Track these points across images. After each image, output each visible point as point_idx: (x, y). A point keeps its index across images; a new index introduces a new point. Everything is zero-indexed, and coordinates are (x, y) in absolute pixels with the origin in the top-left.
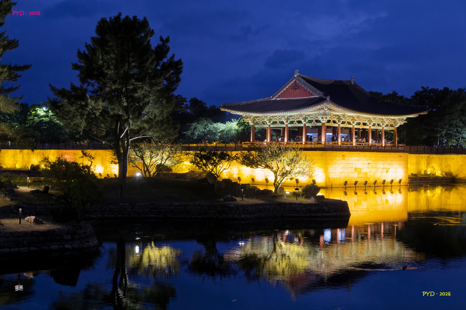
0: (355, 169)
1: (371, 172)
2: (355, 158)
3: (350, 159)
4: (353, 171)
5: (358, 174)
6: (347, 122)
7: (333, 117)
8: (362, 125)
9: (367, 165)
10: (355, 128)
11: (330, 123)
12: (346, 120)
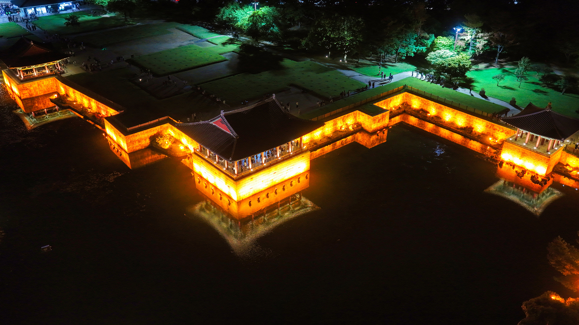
0: (263, 181)
1: (276, 177)
3: (258, 177)
5: (265, 183)
9: (273, 175)
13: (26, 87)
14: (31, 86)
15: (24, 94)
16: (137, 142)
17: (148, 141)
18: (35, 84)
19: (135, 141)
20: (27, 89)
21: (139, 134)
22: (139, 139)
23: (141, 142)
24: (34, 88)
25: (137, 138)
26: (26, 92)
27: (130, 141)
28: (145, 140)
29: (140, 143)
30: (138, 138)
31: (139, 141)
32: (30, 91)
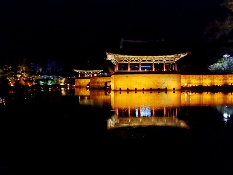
1: (148, 84)
2: (136, 77)
3: (132, 78)
4: (135, 83)
5: (139, 85)
7: (124, 58)
8: (147, 61)
9: (145, 81)
10: (141, 63)
11: (123, 62)
12: (134, 60)
13: (79, 81)
15: (77, 84)
17: (103, 84)
18: (83, 80)
19: (95, 82)
21: (98, 79)
27: (92, 81)
31: (98, 83)
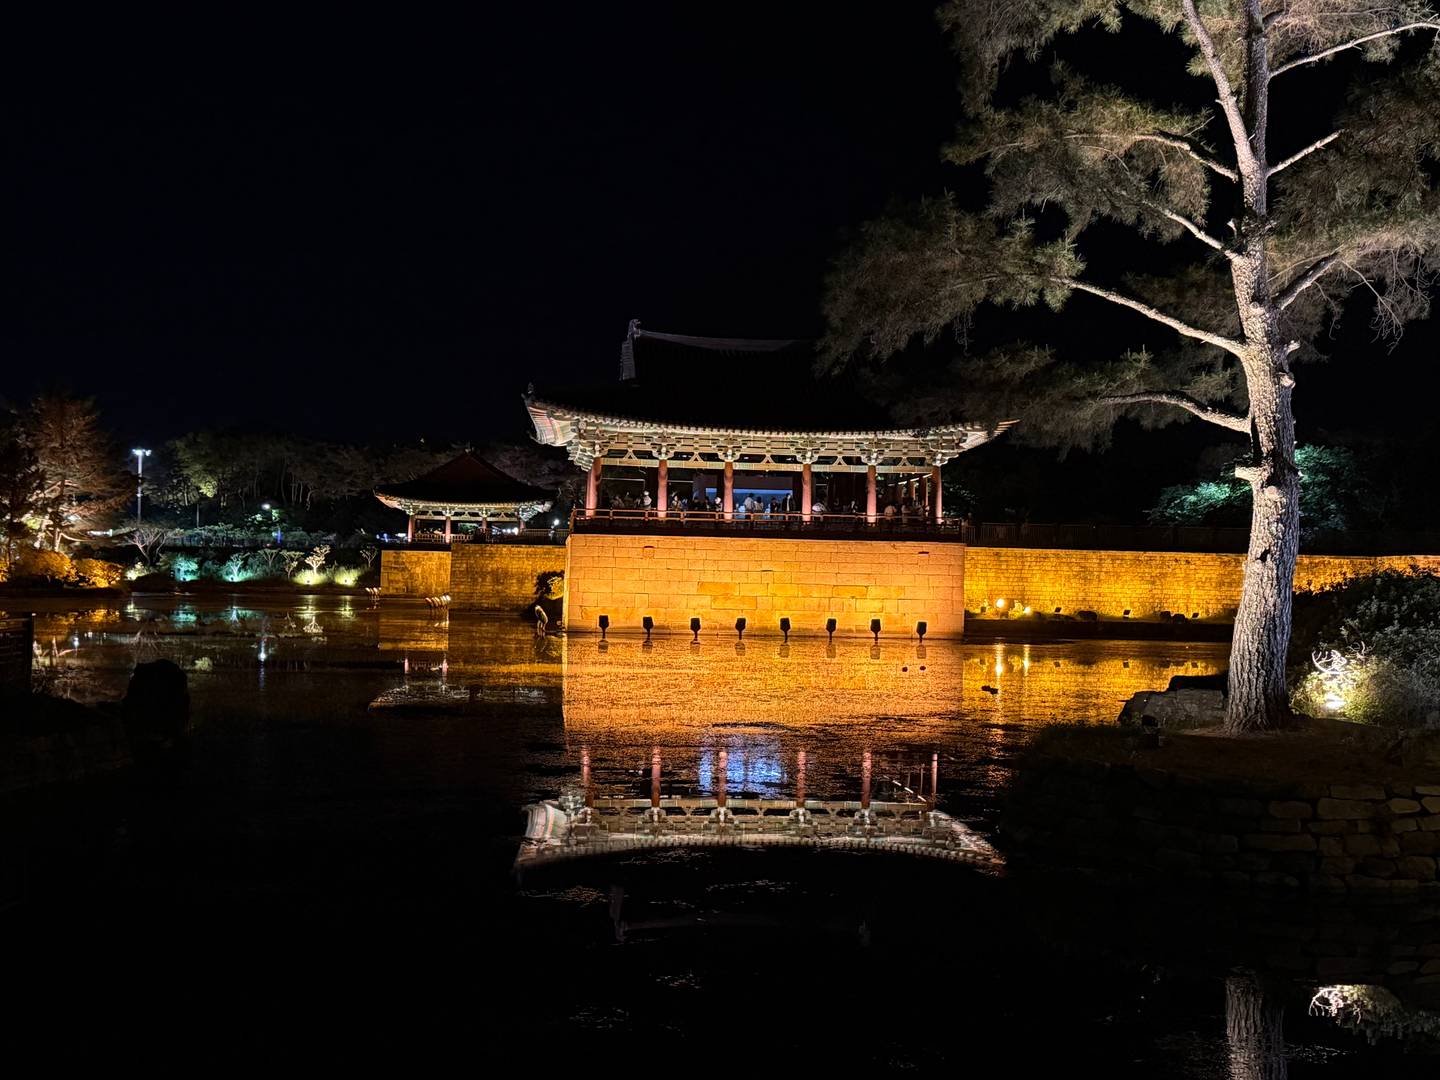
0: (701, 584)
1: (776, 595)
2: (701, 555)
3: (679, 554)
4: (693, 590)
5: (715, 599)
6: (700, 454)
7: (637, 440)
8: (770, 460)
9: (754, 576)
10: (734, 471)
11: (625, 459)
12: (696, 449)
13: (403, 563)
14: (418, 563)
15: (392, 581)
16: (489, 578)
17: (530, 588)
18: (430, 559)
19: (483, 575)
20: (403, 570)
21: (501, 554)
22: (498, 569)
23: (503, 583)
24: (423, 571)
25: (492, 566)
26: (399, 577)
27: (464, 565)
28: (521, 582)
29: (500, 587)
30: (495, 566)
31: (497, 580)
32: (412, 576)
